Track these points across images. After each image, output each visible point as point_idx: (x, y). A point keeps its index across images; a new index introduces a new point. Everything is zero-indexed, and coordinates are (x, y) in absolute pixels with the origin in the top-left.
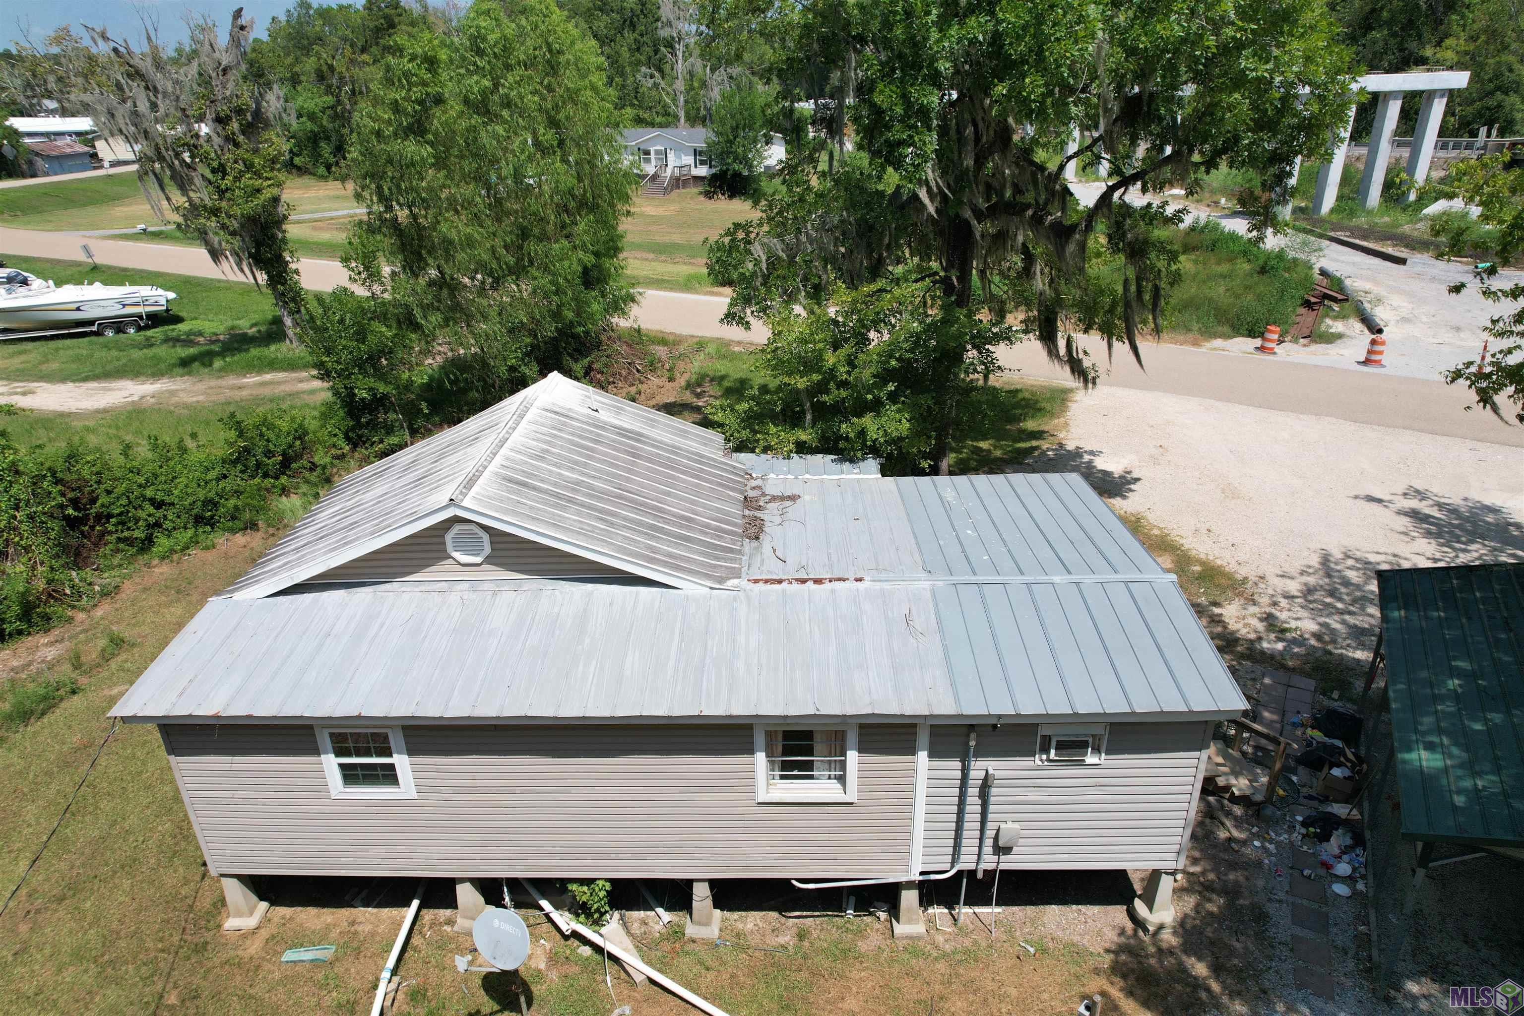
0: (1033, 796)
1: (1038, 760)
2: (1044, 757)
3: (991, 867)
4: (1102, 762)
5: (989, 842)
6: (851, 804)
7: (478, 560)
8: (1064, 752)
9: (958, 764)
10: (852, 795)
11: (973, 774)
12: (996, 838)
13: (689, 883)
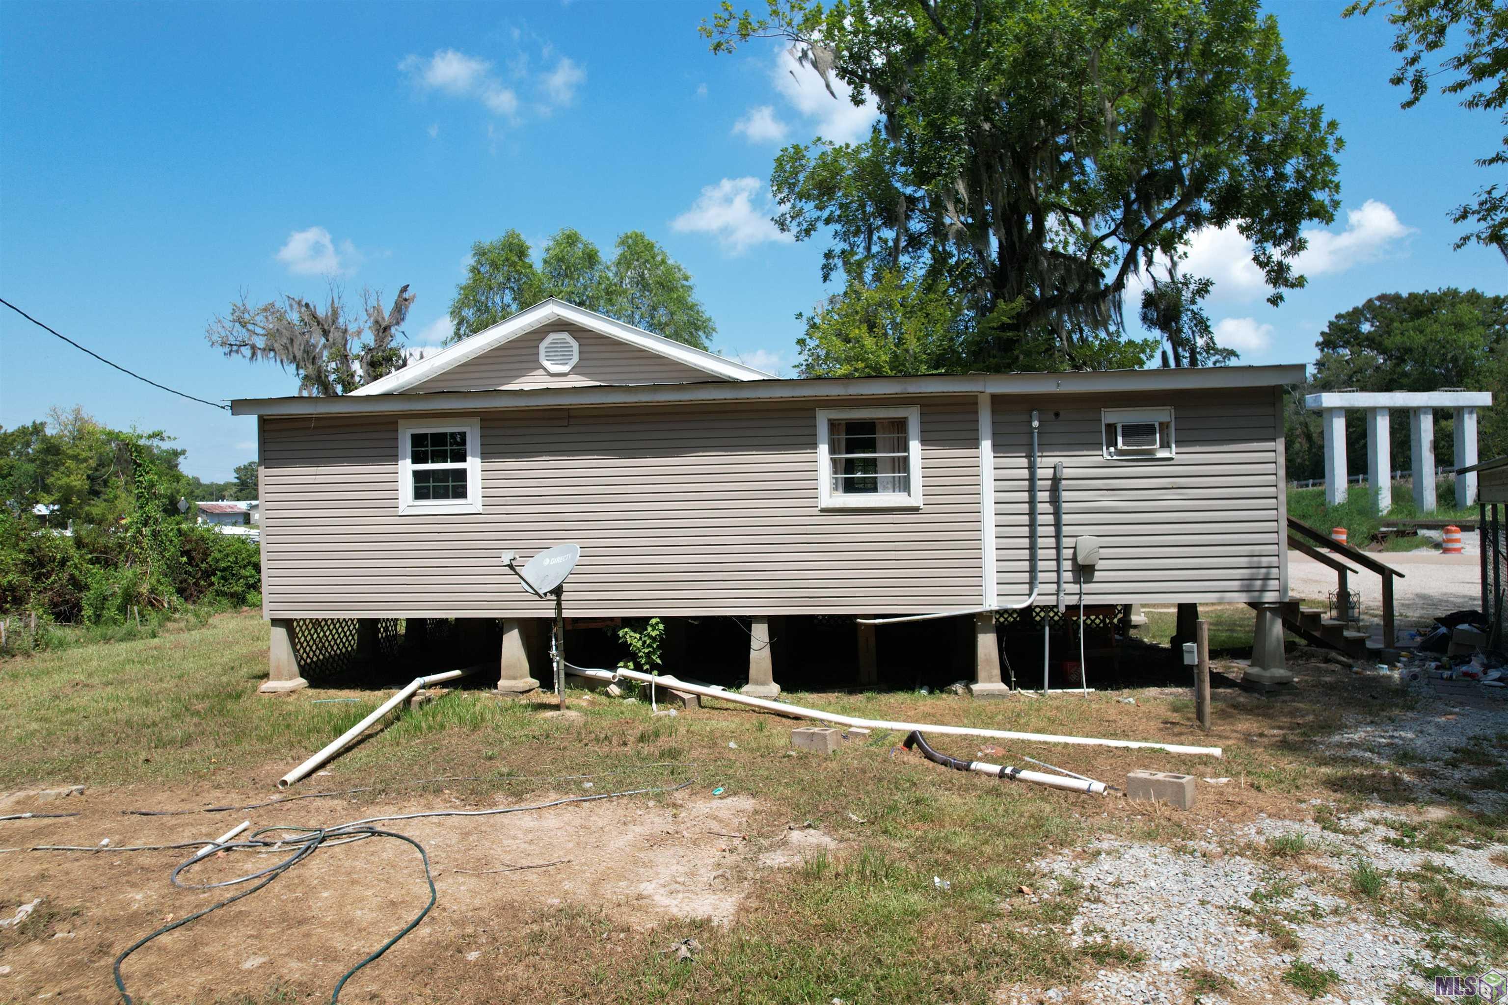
0: (1107, 501)
1: (1106, 454)
2: (1112, 449)
3: (1072, 600)
4: (1173, 455)
5: (1067, 565)
6: (915, 510)
7: (566, 369)
8: (1132, 440)
9: (1024, 462)
10: (916, 498)
11: (1040, 473)
12: (1074, 559)
13: (748, 621)
